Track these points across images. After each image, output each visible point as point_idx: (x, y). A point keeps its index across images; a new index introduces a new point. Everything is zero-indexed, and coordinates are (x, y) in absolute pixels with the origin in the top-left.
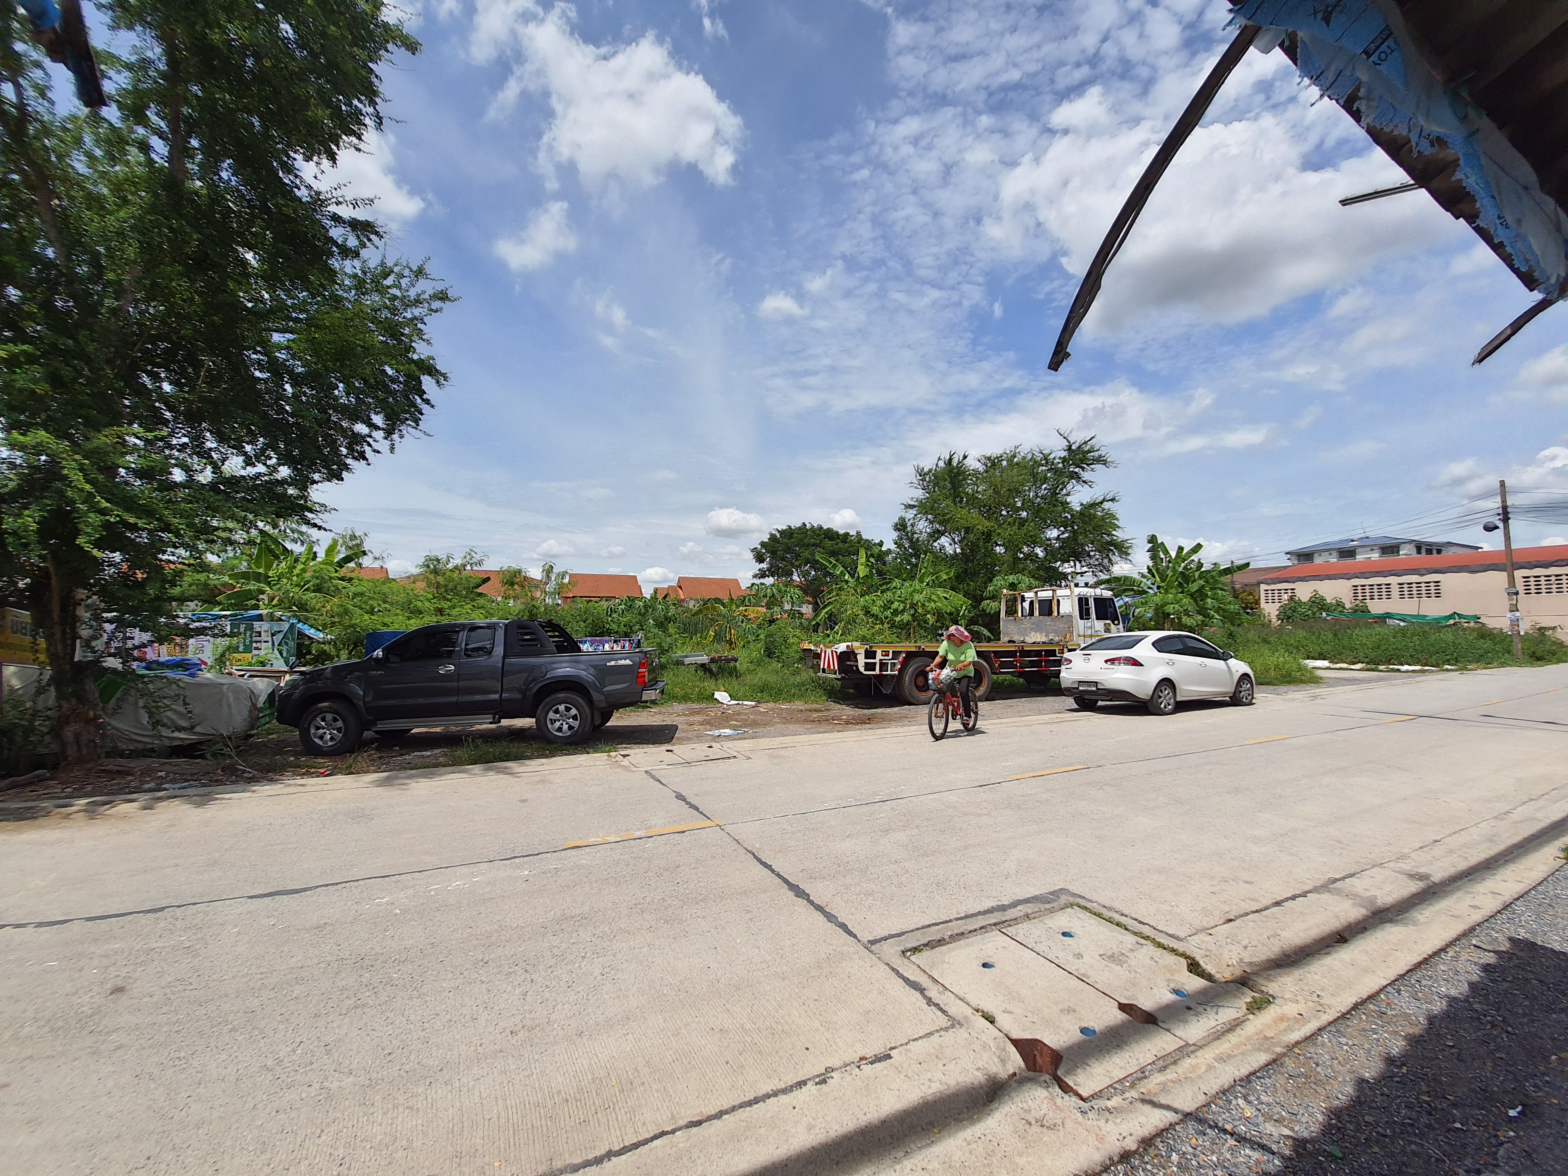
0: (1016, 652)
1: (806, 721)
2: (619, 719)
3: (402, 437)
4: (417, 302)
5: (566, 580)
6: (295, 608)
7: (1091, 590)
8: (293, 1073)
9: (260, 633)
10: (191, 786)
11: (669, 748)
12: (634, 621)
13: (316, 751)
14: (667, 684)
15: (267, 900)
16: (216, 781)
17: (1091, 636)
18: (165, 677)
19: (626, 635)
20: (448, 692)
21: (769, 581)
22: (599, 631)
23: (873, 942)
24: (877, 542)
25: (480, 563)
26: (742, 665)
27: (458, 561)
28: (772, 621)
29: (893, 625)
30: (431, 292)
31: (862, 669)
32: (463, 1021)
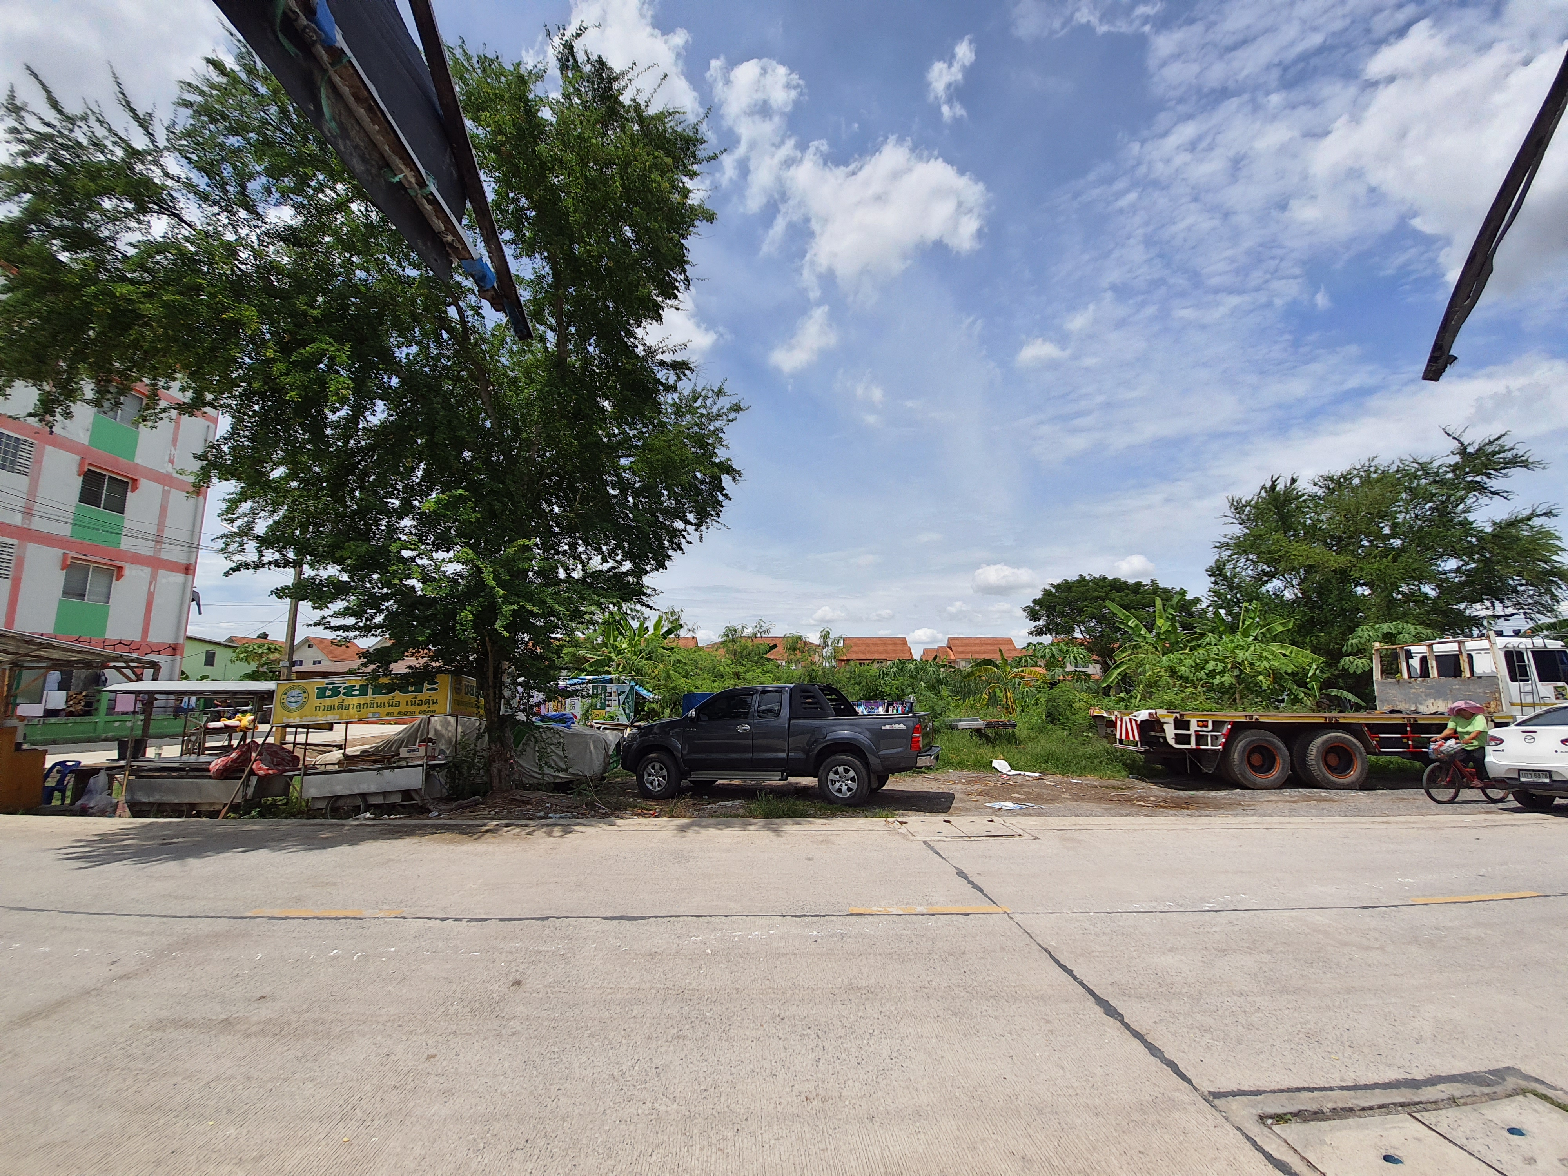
0: (1405, 725)
1: (1102, 800)
2: (895, 784)
3: (708, 528)
4: (719, 416)
5: (841, 645)
6: (633, 673)
7: (1524, 640)
8: (632, 1088)
9: (610, 693)
10: (567, 817)
11: (947, 818)
12: (906, 683)
13: (648, 795)
14: (942, 749)
15: (615, 922)
16: (582, 814)
17: (1533, 705)
18: (552, 728)
19: (899, 698)
20: (745, 749)
21: (1047, 639)
22: (873, 695)
23: (1218, 1095)
24: (1178, 590)
25: (768, 631)
26: (1021, 731)
27: (749, 631)
28: (1053, 684)
29: (1210, 689)
30: (728, 406)
31: (1172, 742)
32: (764, 1074)
